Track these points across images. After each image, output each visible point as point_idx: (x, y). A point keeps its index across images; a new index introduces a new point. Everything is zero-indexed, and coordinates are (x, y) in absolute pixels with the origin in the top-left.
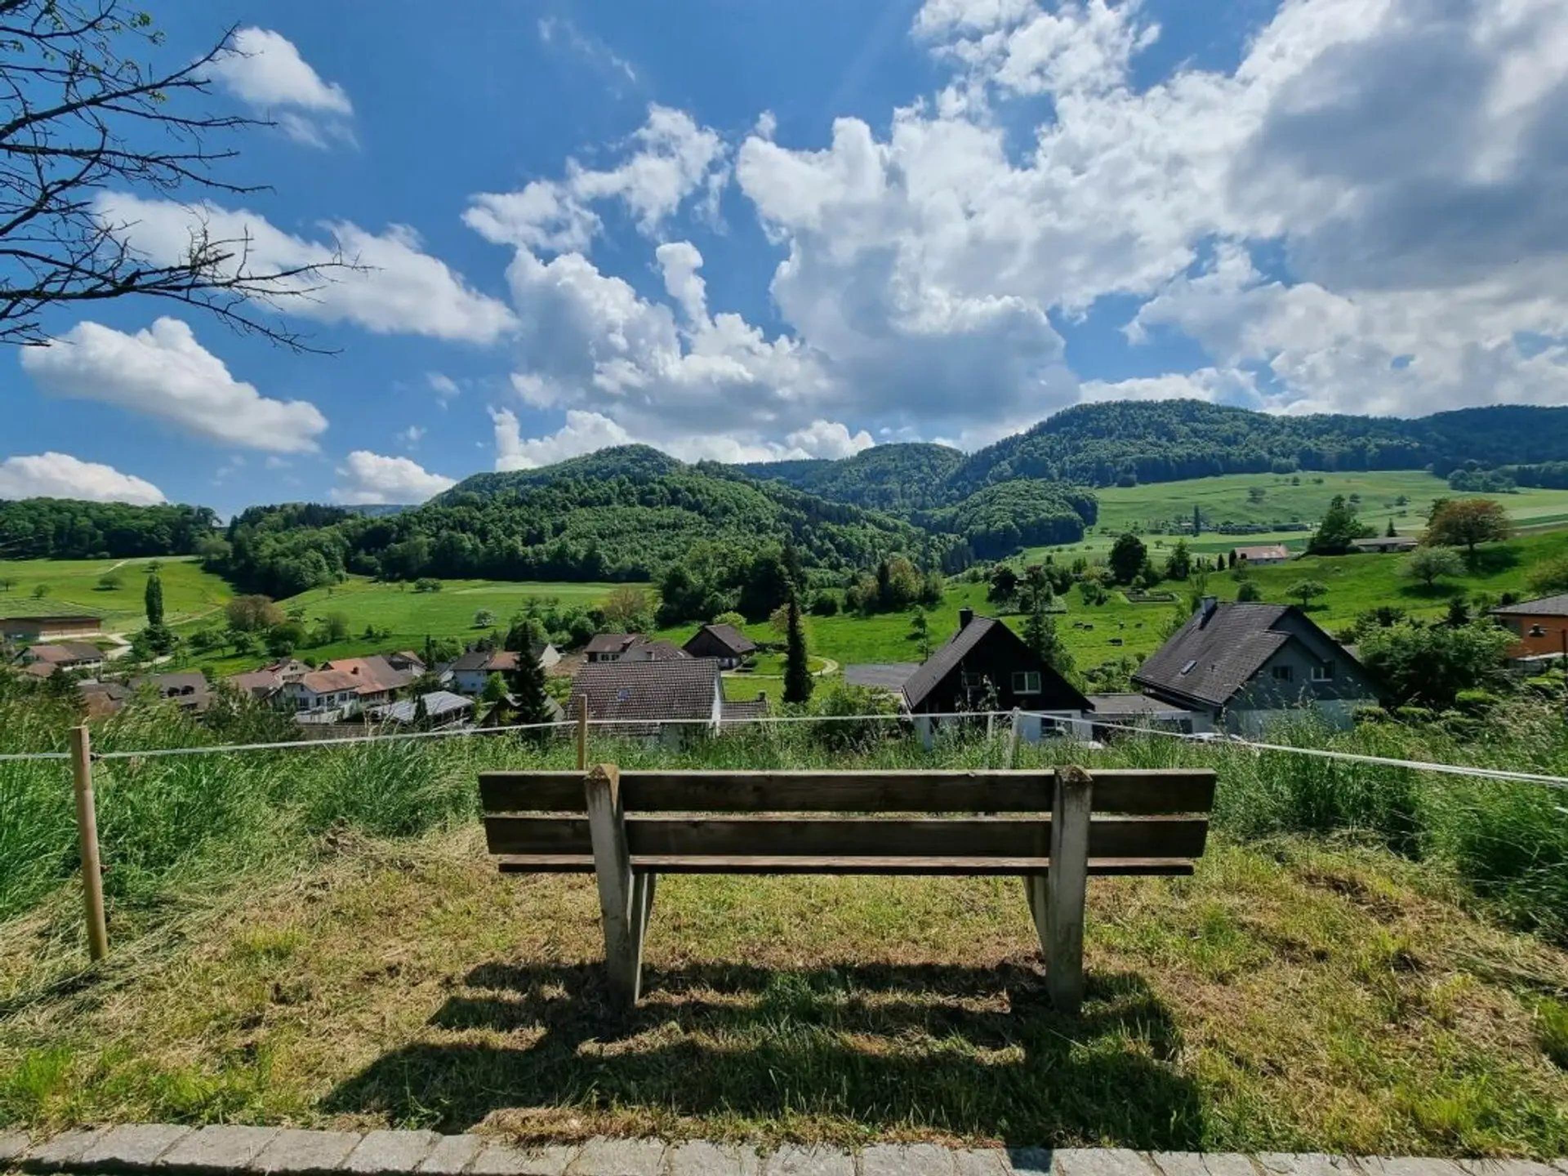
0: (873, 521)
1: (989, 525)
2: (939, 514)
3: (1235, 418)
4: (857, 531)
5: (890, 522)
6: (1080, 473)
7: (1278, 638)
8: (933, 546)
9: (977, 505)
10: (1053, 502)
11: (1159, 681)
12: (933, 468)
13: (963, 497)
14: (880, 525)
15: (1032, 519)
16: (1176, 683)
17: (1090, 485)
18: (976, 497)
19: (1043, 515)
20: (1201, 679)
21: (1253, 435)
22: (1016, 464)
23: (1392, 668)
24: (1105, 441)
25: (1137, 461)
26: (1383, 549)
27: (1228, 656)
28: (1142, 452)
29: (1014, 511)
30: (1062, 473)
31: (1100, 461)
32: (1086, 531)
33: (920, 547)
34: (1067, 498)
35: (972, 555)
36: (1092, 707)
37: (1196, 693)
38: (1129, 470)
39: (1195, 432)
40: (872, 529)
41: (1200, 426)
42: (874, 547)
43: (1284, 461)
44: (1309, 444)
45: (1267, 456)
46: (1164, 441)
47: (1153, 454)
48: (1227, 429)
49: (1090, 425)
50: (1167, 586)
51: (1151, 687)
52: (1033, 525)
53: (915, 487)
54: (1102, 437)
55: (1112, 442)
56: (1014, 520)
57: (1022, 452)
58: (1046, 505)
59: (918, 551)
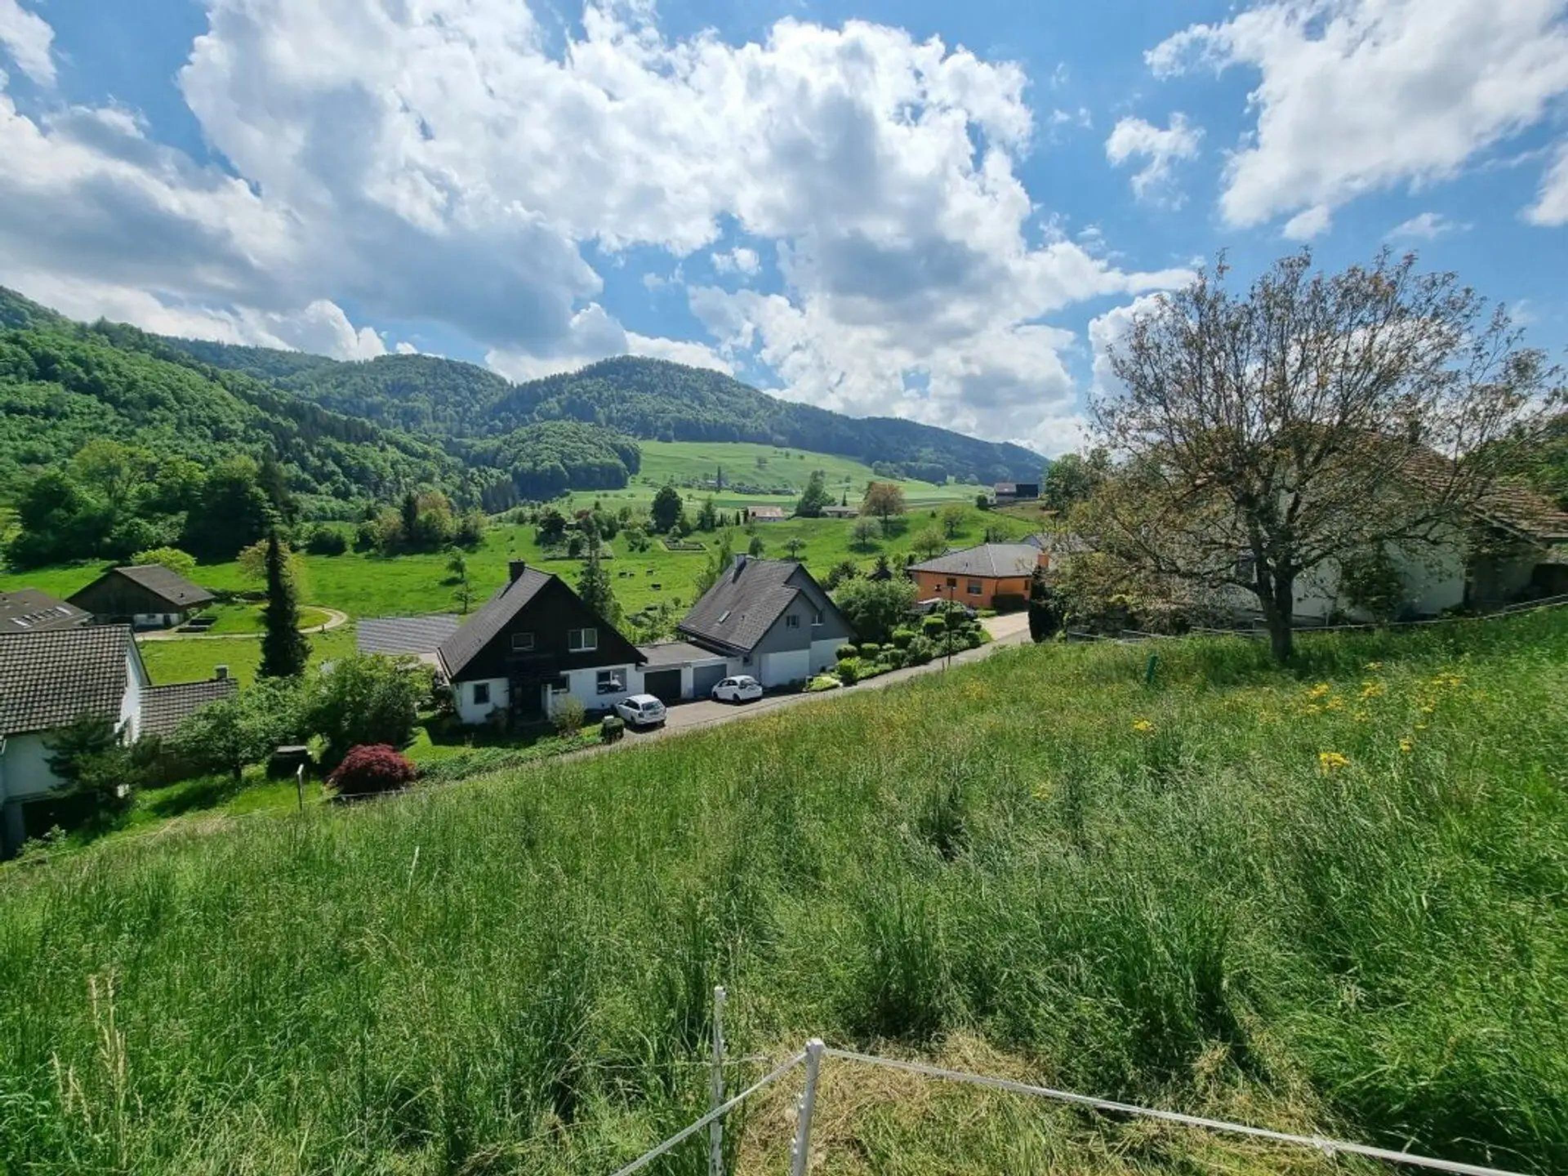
0: (397, 445)
1: (535, 464)
2: (479, 445)
3: (749, 395)
4: (373, 452)
5: (418, 447)
6: (623, 422)
7: (790, 593)
8: (472, 480)
9: (524, 441)
10: (601, 448)
11: (700, 630)
12: (473, 392)
13: (507, 430)
14: (404, 449)
15: (580, 462)
16: (714, 632)
17: (635, 436)
18: (522, 432)
19: (591, 459)
20: (734, 627)
21: (761, 412)
22: (564, 403)
23: (856, 613)
24: (648, 395)
25: (676, 419)
26: (840, 515)
27: (755, 607)
28: (679, 412)
29: (562, 452)
30: (610, 420)
31: (643, 415)
32: (630, 479)
33: (457, 480)
34: (614, 446)
35: (517, 494)
36: (645, 660)
37: (729, 640)
38: (667, 426)
39: (720, 401)
40: (393, 453)
41: (725, 397)
42: (397, 474)
43: (780, 437)
44: (797, 426)
45: (769, 432)
46: (696, 405)
47: (688, 415)
48: (742, 404)
49: (635, 377)
50: (698, 537)
51: (693, 635)
52: (579, 469)
53: (450, 411)
54: (645, 391)
55: (654, 398)
56: (562, 461)
57: (571, 392)
58: (593, 449)
59: (454, 484)
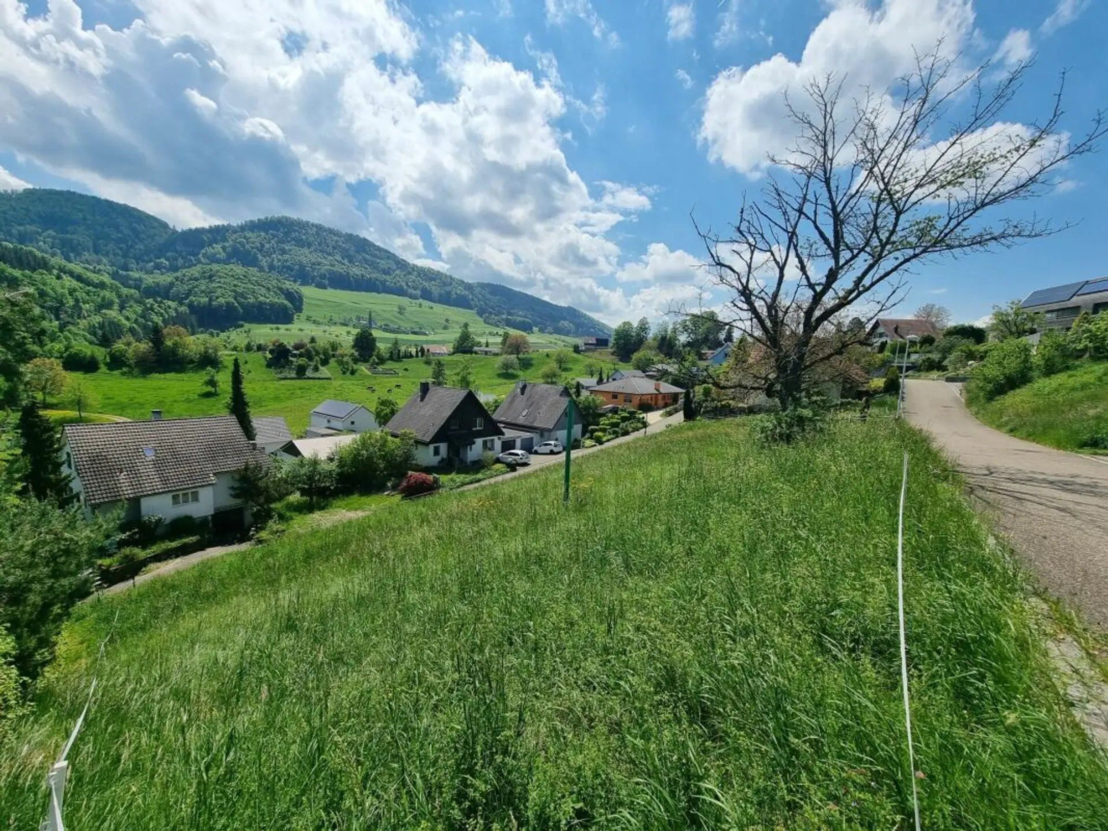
0: (71, 274)
1: (211, 300)
2: (149, 280)
3: (388, 258)
4: (51, 279)
5: (95, 278)
6: (286, 270)
8: (152, 309)
9: (196, 279)
10: (268, 289)
12: (134, 230)
13: (174, 269)
14: (79, 278)
15: (252, 300)
17: (295, 281)
18: (195, 271)
19: (262, 299)
20: (535, 419)
21: (397, 272)
22: (229, 250)
24: (306, 250)
25: (329, 271)
28: (333, 266)
29: (235, 291)
30: (272, 267)
31: (302, 267)
32: (295, 317)
33: (139, 309)
34: (280, 289)
35: (195, 323)
36: (504, 435)
38: (323, 276)
39: (365, 260)
40: (68, 282)
41: (368, 257)
42: (77, 301)
43: (414, 292)
44: (426, 284)
45: (405, 287)
46: (346, 261)
47: (338, 269)
48: (383, 264)
49: (293, 235)
50: (390, 365)
52: (253, 306)
53: (111, 246)
54: (303, 246)
55: (310, 253)
56: (235, 299)
57: (234, 241)
58: (263, 291)
59: (135, 312)
